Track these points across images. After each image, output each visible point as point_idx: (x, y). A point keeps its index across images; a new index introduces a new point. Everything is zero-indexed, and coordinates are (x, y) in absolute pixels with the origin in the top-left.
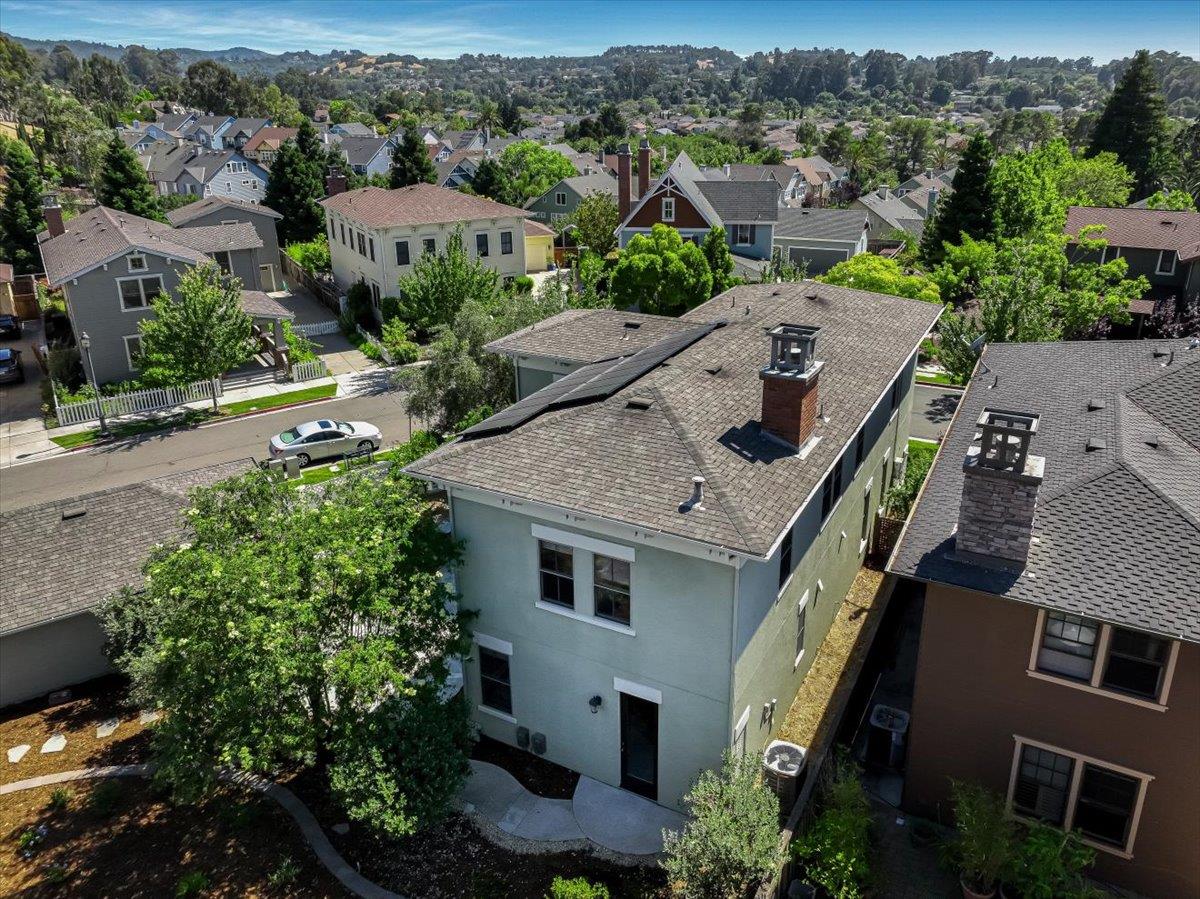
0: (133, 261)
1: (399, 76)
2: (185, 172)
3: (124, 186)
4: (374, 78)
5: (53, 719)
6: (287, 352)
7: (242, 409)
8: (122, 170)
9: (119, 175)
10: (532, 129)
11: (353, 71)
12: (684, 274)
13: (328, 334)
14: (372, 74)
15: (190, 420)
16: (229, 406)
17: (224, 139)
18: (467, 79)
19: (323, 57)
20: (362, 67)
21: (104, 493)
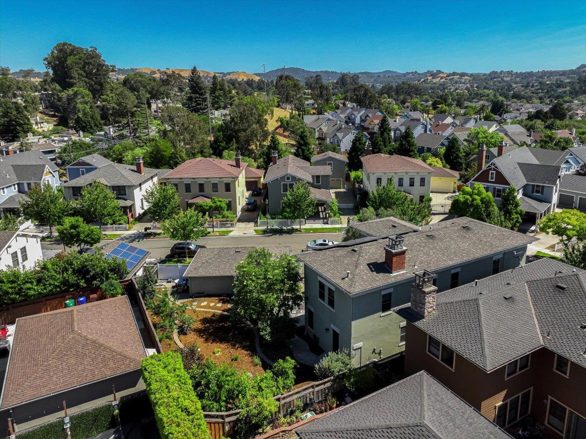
0: (287, 177)
1: (456, 83)
2: (336, 135)
3: (303, 145)
4: (443, 84)
5: (220, 300)
6: (329, 213)
7: (308, 231)
8: (304, 140)
9: (302, 142)
10: (510, 114)
11: (434, 81)
12: (479, 206)
13: (349, 209)
14: (443, 82)
15: (291, 232)
16: (305, 229)
17: (361, 117)
18: (492, 84)
19: (423, 74)
20: (439, 79)
21: (246, 247)
